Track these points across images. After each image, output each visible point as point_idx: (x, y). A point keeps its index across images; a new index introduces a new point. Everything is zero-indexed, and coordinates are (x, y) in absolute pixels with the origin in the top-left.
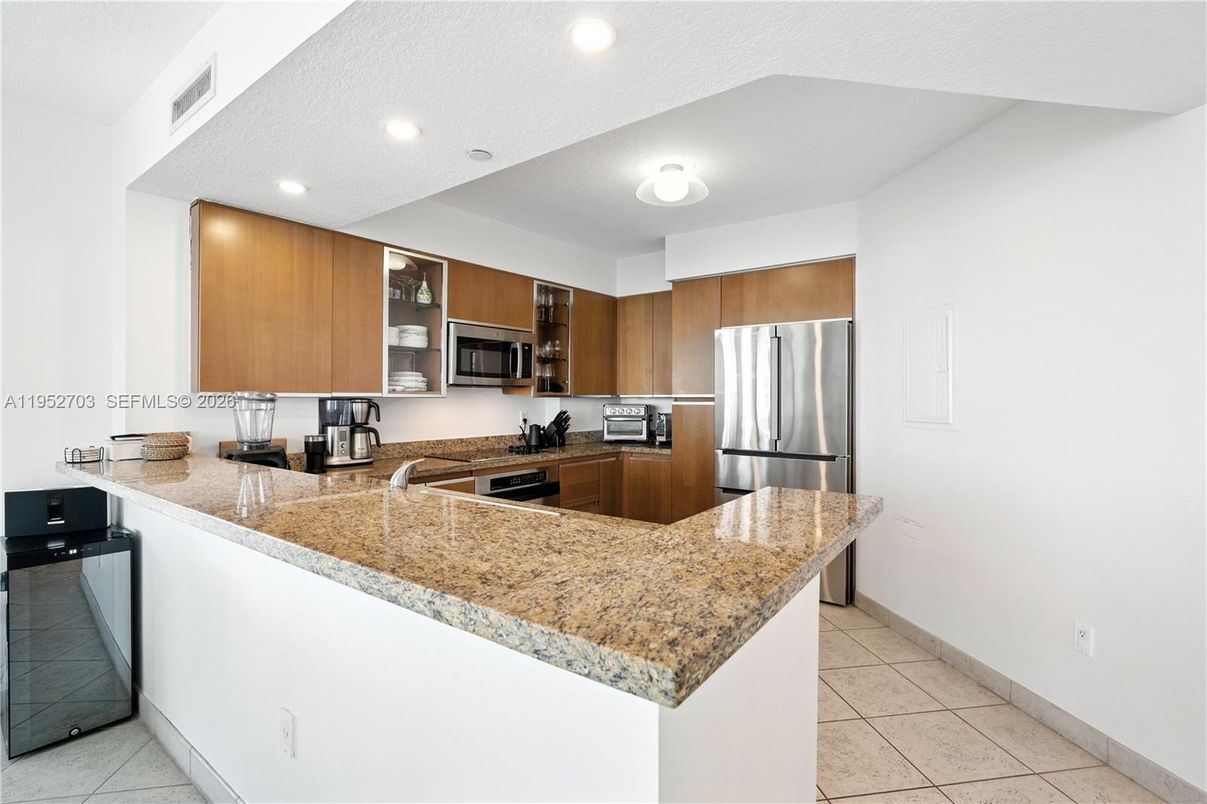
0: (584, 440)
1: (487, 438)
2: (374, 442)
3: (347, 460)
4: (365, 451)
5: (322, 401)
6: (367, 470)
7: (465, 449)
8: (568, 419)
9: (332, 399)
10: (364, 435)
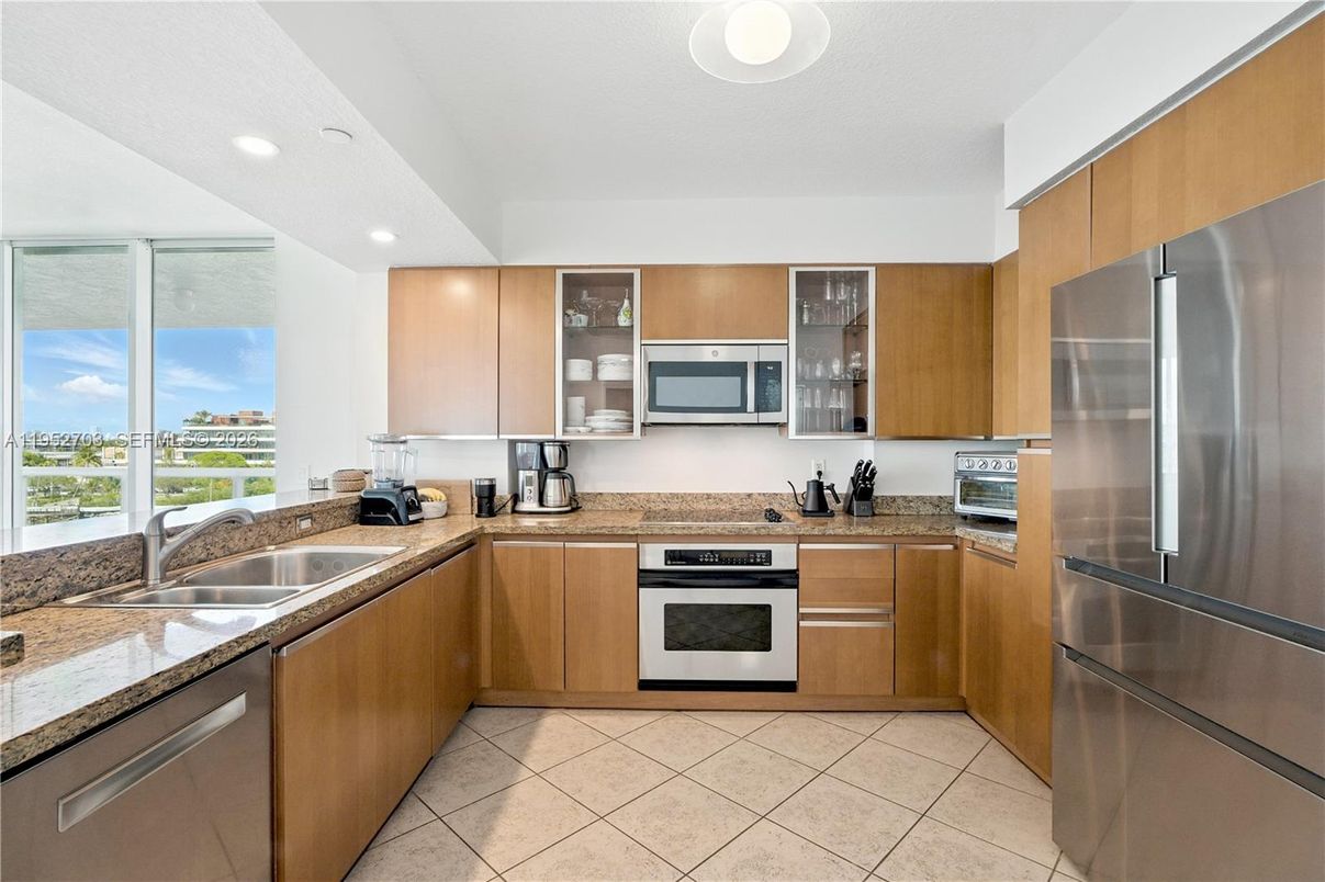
0: (929, 510)
1: (749, 495)
2: (569, 490)
3: (534, 507)
4: (558, 498)
5: (513, 444)
6: (556, 520)
7: (714, 507)
8: (873, 474)
9: (523, 441)
10: (557, 481)
